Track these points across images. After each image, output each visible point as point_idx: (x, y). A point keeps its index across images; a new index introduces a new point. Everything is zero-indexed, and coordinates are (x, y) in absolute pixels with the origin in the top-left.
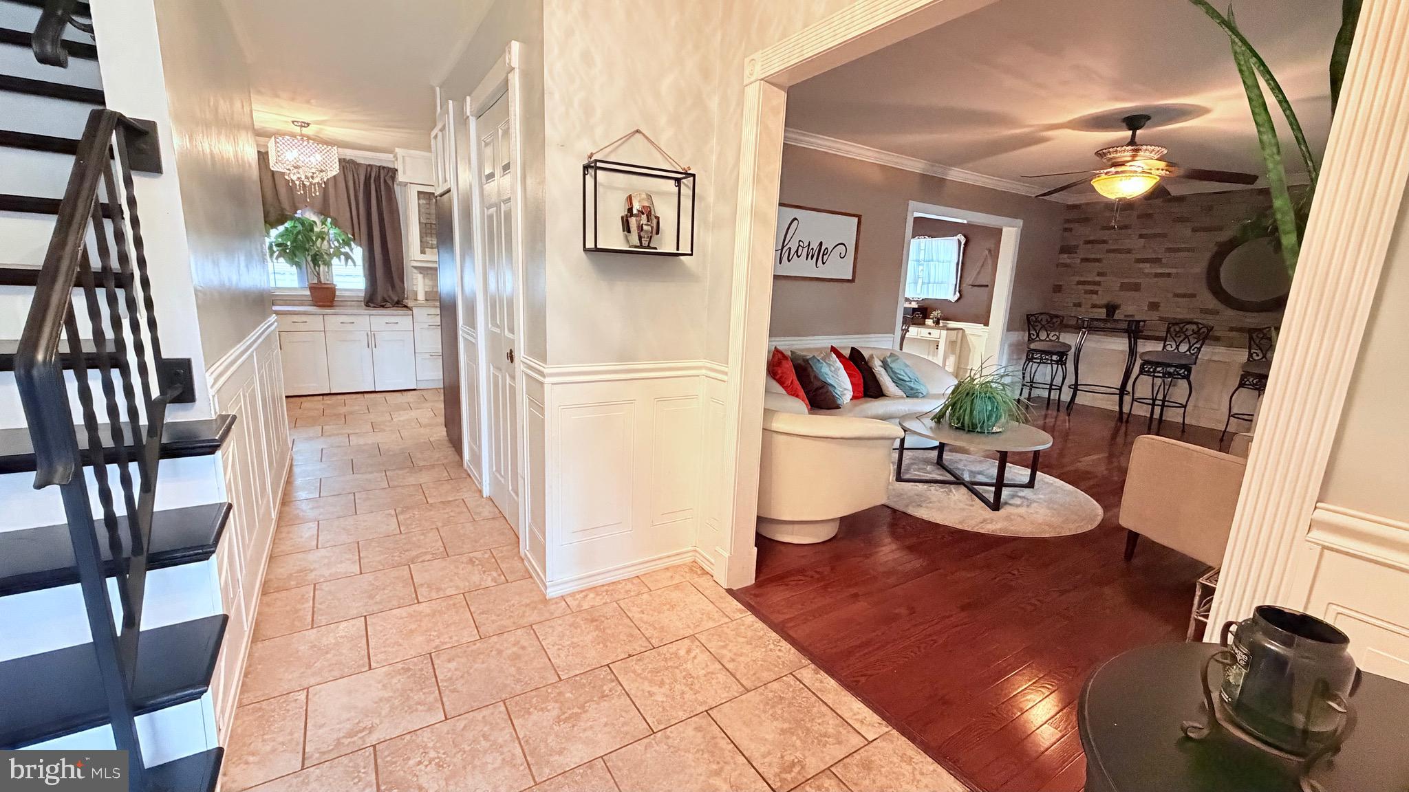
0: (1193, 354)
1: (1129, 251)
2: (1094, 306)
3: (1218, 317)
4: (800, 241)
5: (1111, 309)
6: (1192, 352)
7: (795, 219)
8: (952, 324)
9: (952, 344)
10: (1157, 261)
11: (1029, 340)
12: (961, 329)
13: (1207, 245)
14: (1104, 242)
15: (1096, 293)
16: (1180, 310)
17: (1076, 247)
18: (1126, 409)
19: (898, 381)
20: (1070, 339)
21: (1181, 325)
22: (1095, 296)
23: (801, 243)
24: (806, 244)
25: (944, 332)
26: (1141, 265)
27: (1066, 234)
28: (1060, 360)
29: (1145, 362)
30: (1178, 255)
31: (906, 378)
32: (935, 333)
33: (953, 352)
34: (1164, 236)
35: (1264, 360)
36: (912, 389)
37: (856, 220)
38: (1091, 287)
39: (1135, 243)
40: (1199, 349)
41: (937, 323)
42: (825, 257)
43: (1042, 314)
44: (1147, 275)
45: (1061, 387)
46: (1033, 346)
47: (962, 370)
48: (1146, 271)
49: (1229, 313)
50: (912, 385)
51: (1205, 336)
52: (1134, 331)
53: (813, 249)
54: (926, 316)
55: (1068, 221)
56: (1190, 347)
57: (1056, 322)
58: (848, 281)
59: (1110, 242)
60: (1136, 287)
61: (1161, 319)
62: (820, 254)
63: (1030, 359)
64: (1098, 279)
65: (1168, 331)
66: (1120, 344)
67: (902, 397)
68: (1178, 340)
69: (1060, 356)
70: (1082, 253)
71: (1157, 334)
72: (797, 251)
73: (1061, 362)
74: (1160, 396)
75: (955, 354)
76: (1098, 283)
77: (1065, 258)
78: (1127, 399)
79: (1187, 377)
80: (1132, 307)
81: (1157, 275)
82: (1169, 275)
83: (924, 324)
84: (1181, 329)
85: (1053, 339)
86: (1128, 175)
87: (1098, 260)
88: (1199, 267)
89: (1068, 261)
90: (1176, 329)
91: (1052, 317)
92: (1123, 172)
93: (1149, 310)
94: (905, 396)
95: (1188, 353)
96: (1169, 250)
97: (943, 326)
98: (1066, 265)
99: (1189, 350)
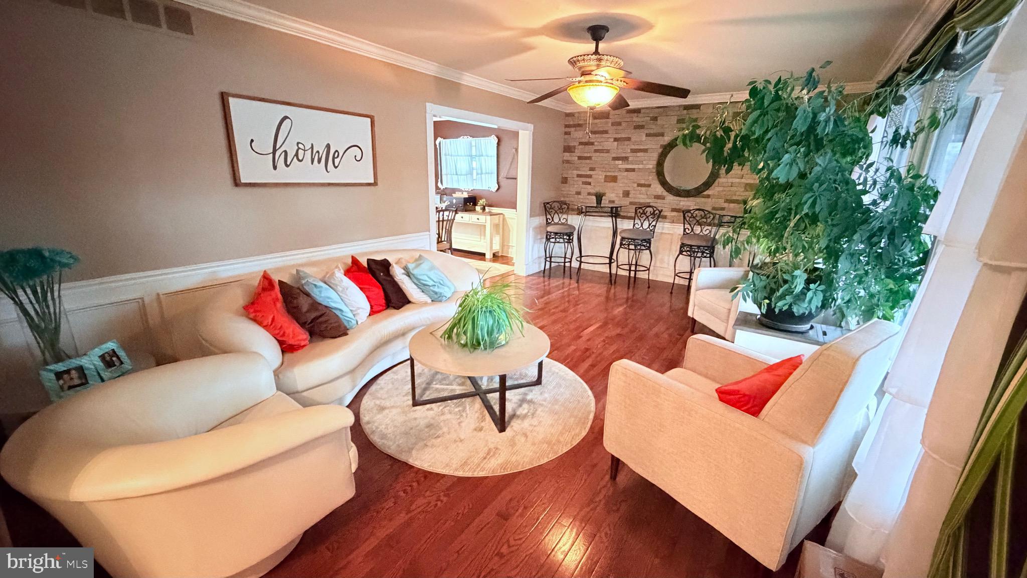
0: (651, 230)
1: (608, 151)
2: (589, 194)
3: (664, 201)
4: (298, 143)
5: (599, 197)
6: (651, 228)
7: (286, 118)
8: (495, 210)
9: (496, 226)
10: (625, 159)
11: (547, 224)
12: (502, 214)
13: (655, 146)
14: (592, 144)
15: (590, 184)
16: (642, 197)
17: (574, 147)
18: (614, 271)
19: (423, 287)
20: (575, 220)
21: (644, 208)
22: (589, 186)
23: (300, 146)
24: (308, 146)
25: (489, 217)
26: (617, 162)
27: (566, 136)
28: (569, 239)
29: (623, 239)
30: (639, 154)
31: (431, 283)
32: (483, 218)
33: (498, 233)
34: (629, 139)
35: (692, 233)
36: (436, 293)
37: (369, 120)
38: (586, 179)
39: (611, 145)
40: (655, 226)
41: (484, 209)
42: (337, 161)
43: (554, 202)
44: (620, 170)
45: (571, 259)
46: (549, 229)
47: (506, 247)
48: (620, 166)
49: (670, 198)
50: (436, 289)
51: (658, 215)
52: (615, 213)
53: (318, 152)
54: (475, 204)
55: (567, 126)
56: (650, 225)
57: (564, 207)
58: (369, 184)
59: (596, 143)
60: (614, 179)
61: (631, 203)
62: (329, 157)
63: (548, 239)
64: (589, 173)
65: (636, 213)
66: (606, 223)
67: (426, 304)
68: (642, 220)
69: (568, 236)
70: (578, 153)
71: (629, 215)
72: (297, 155)
73: (570, 241)
74: (634, 262)
75: (499, 234)
76: (590, 176)
77: (567, 156)
78: (614, 265)
79: (649, 248)
80: (613, 196)
81: (627, 170)
82: (633, 170)
83: (475, 210)
84: (644, 211)
85: (563, 222)
86: (594, 84)
87: (589, 158)
88: (651, 165)
89: (569, 158)
90: (641, 211)
91: (562, 203)
92: (591, 81)
93: (623, 197)
94: (429, 301)
95: (648, 229)
96: (633, 151)
97: (489, 212)
98: (568, 162)
99: (649, 227)
